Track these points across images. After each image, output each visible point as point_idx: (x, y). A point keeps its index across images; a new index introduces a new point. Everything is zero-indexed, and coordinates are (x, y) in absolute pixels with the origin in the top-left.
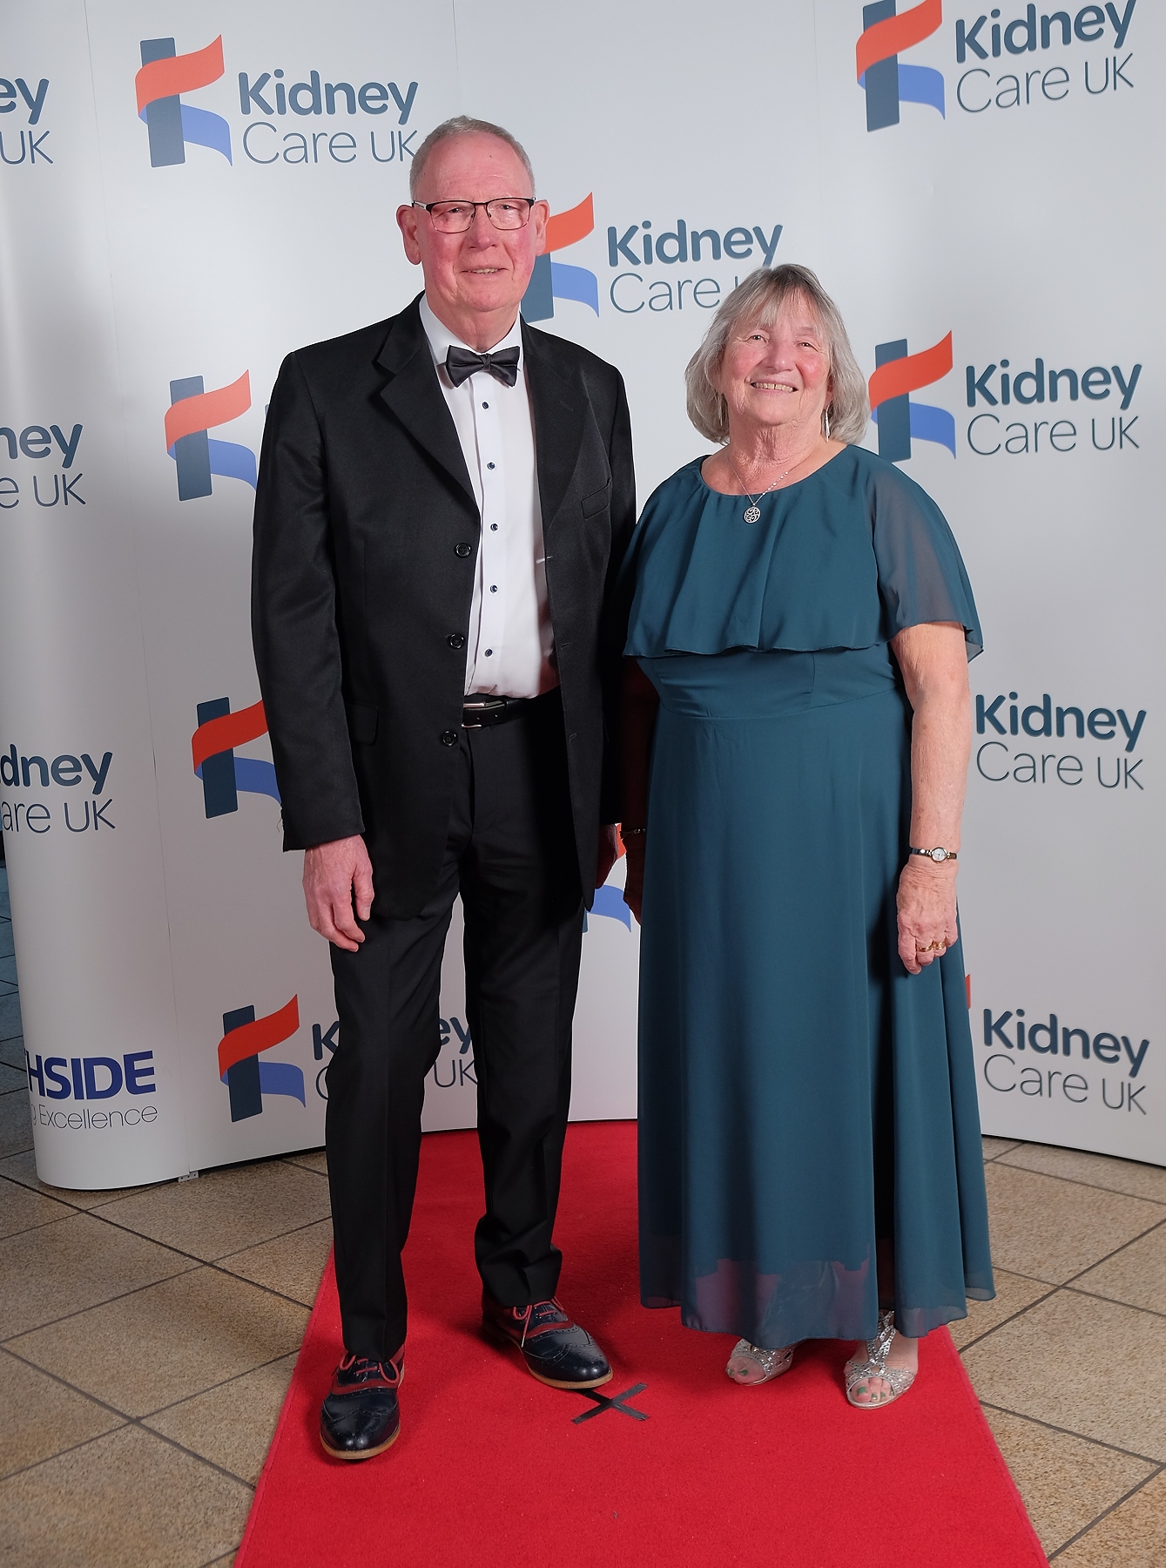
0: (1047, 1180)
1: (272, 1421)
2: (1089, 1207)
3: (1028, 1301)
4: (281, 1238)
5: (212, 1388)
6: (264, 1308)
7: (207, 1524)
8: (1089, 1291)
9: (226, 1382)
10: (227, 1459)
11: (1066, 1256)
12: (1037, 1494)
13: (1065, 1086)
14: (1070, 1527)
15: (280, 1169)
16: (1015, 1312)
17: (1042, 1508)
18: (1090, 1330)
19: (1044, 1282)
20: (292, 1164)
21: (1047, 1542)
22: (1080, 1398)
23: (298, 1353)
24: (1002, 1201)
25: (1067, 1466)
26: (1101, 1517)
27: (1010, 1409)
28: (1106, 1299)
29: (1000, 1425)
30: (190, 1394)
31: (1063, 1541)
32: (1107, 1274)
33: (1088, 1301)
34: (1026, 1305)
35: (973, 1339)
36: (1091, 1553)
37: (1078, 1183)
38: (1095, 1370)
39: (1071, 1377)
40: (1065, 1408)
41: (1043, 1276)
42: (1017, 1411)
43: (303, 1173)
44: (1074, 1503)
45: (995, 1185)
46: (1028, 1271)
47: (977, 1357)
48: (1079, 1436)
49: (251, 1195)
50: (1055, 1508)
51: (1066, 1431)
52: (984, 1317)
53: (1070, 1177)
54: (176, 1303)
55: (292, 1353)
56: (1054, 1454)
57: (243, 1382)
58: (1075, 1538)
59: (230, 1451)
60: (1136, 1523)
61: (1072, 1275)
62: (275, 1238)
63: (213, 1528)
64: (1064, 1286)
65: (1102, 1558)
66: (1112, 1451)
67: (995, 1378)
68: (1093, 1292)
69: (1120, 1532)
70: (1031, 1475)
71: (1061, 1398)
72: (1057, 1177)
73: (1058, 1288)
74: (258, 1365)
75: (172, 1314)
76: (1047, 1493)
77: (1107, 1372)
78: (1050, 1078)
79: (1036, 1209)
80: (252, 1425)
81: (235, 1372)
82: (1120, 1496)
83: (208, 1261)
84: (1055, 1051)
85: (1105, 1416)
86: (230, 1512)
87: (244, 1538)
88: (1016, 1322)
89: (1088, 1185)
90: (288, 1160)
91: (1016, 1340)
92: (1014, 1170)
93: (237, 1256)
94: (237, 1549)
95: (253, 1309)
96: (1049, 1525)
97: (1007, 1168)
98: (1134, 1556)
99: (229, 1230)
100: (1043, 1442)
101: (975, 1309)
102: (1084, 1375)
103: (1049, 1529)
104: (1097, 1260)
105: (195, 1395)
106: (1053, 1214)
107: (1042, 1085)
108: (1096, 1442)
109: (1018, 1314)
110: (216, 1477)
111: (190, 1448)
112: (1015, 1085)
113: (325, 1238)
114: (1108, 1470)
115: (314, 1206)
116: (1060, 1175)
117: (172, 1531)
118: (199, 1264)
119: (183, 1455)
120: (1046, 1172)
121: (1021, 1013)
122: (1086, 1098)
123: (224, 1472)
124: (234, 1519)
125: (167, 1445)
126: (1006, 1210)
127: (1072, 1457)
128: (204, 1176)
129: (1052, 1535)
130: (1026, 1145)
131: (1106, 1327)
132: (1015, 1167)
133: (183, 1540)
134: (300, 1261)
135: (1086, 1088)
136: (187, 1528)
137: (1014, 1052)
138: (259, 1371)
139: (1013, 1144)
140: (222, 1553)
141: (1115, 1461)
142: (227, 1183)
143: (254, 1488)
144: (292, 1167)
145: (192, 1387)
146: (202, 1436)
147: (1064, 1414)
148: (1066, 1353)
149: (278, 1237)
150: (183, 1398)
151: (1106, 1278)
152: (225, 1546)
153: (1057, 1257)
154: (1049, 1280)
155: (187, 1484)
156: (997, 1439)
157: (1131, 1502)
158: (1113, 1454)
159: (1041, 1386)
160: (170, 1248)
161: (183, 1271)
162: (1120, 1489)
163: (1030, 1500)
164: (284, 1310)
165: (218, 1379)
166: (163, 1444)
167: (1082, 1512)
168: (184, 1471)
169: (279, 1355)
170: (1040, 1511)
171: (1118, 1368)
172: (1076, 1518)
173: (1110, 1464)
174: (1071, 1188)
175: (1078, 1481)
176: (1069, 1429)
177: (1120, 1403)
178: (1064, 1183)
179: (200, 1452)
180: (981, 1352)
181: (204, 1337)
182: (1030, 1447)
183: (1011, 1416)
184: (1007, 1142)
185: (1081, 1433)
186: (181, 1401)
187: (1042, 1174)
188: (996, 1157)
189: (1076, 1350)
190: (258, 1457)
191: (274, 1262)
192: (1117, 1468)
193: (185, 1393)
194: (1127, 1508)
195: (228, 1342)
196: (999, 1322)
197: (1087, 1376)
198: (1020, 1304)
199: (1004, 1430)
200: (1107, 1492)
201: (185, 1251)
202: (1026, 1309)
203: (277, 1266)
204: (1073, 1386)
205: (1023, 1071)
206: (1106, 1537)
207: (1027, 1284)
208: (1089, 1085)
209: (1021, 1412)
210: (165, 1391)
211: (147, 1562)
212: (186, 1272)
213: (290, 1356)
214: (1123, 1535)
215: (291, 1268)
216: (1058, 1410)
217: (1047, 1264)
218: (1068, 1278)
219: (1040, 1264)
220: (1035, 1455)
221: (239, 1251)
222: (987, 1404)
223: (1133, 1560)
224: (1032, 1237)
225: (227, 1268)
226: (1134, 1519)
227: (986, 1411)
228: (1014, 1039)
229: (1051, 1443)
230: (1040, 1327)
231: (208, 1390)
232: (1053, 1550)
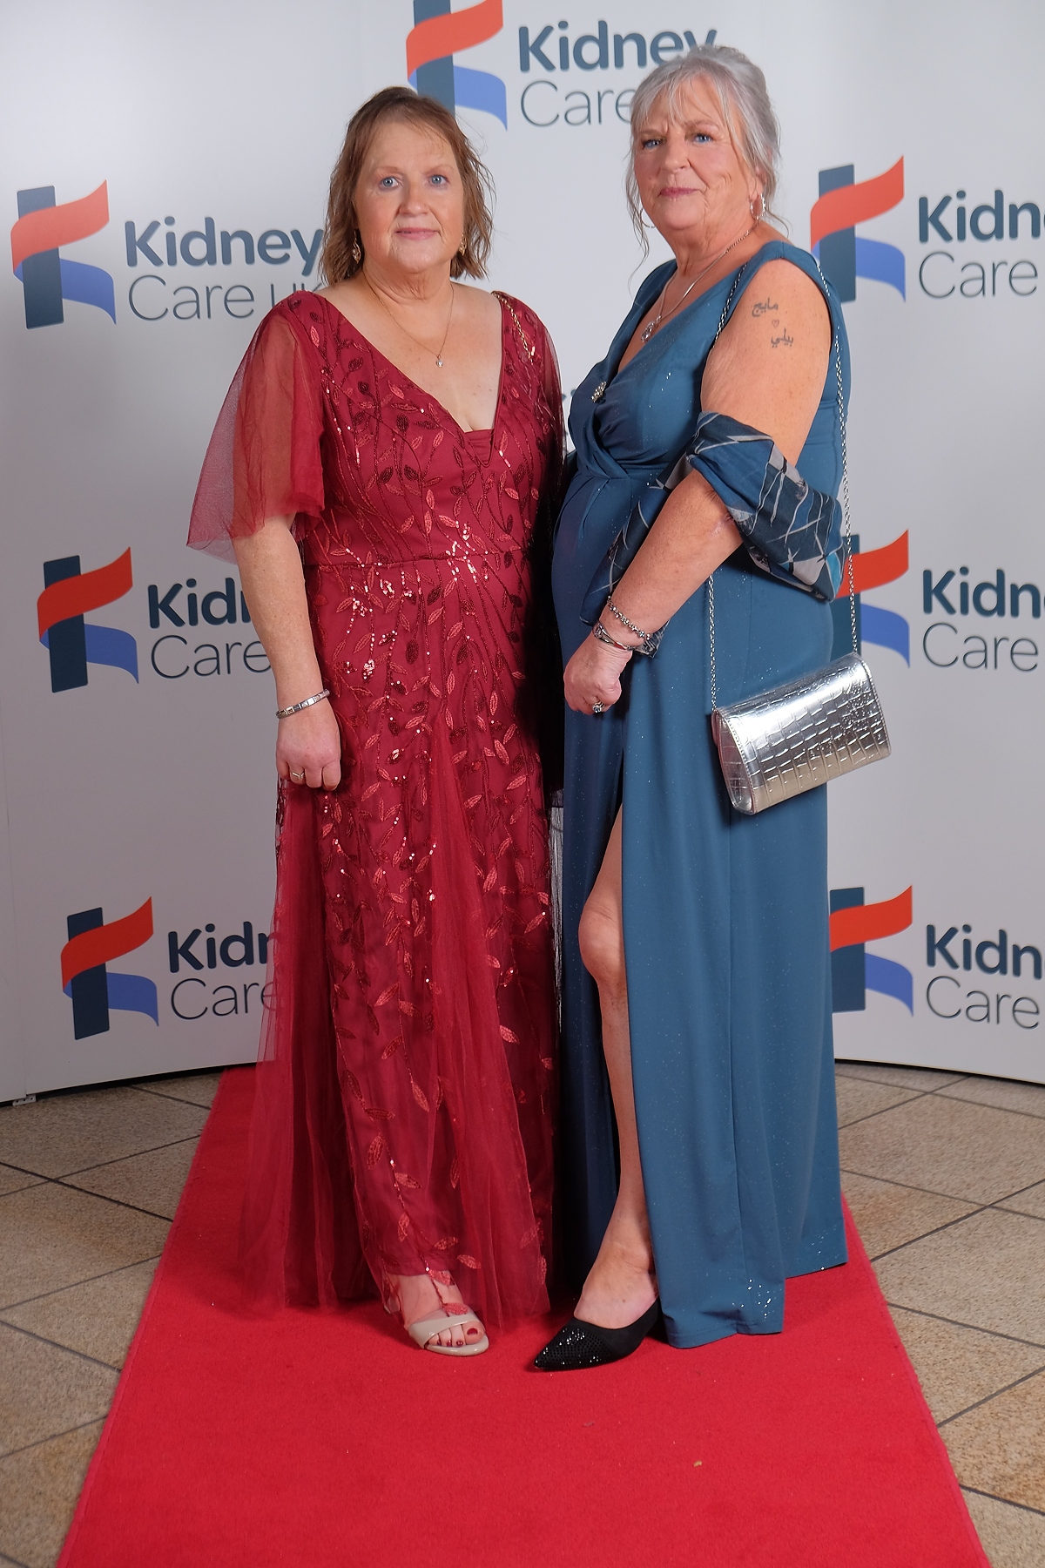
0: (989, 1111)
1: (133, 1315)
2: (1031, 1136)
3: (951, 1218)
4: (134, 1157)
5: (67, 1288)
6: (119, 1219)
7: (71, 1399)
8: (1017, 1210)
9: (81, 1282)
10: (87, 1346)
11: (998, 1179)
12: (933, 1377)
13: (1014, 1011)
14: (962, 1402)
15: (129, 1095)
16: (935, 1228)
17: (937, 1388)
18: (1012, 1243)
19: (971, 1202)
20: (143, 1090)
21: (937, 1413)
22: (991, 1300)
23: (158, 1259)
24: (936, 1130)
25: (968, 1355)
26: (995, 1394)
27: (917, 1309)
28: (1034, 1217)
29: (904, 1322)
30: (43, 1293)
31: (953, 1413)
32: (1039, 1196)
33: (1015, 1218)
34: (948, 1222)
35: (887, 1250)
36: (980, 1422)
37: (1022, 1114)
38: (1011, 1278)
39: (985, 1283)
40: (973, 1308)
41: (971, 1198)
42: (923, 1310)
43: (156, 1099)
44: (970, 1383)
45: (931, 1116)
46: (955, 1192)
47: (888, 1266)
48: (983, 1331)
49: (98, 1119)
50: (950, 1387)
51: (972, 1327)
52: (901, 1232)
53: (1015, 1108)
54: (20, 1215)
55: (151, 1259)
56: (956, 1345)
57: (99, 1283)
58: (965, 1411)
59: (90, 1339)
60: (1029, 1399)
61: (1002, 1196)
62: (127, 1158)
63: (77, 1402)
64: (991, 1206)
65: (990, 1426)
66: (1017, 1342)
67: (905, 1284)
68: (1022, 1211)
69: (1012, 1406)
70: (929, 1362)
71: (972, 1301)
72: (1000, 1109)
73: (986, 1207)
74: (115, 1269)
75: (17, 1224)
76: (943, 1376)
77: (1024, 1278)
78: (999, 1002)
79: (973, 1137)
80: (112, 1319)
81: (91, 1274)
82: (1018, 1378)
83: (53, 1178)
84: (1004, 971)
85: (1015, 1314)
86: (95, 1388)
87: (112, 1409)
88: (935, 1236)
89: (1034, 1116)
90: (138, 1086)
91: (932, 1252)
92: (955, 1102)
93: (86, 1173)
94: (105, 1417)
95: (107, 1220)
96: (941, 1401)
97: (946, 1100)
98: (1023, 1425)
99: (75, 1150)
100: (946, 1336)
101: (893, 1225)
102: (999, 1281)
103: (941, 1404)
104: (1031, 1183)
105: (49, 1294)
106: (991, 1142)
107: (990, 1010)
108: (1002, 1335)
109: (937, 1230)
110: (76, 1361)
111: (47, 1338)
112: (959, 1011)
113: (183, 1158)
114: (1009, 1358)
115: (169, 1129)
116: (1004, 1106)
117: (34, 1403)
118: (43, 1180)
119: (41, 1344)
120: (989, 1103)
121: (967, 928)
122: (1037, 1024)
123: (85, 1357)
124: (98, 1395)
125: (23, 1335)
126: (940, 1137)
127: (975, 1347)
128: (42, 1101)
129: (942, 1408)
130: (971, 1079)
131: (1030, 1241)
132: (956, 1099)
133: (46, 1411)
134: (157, 1178)
135: (1037, 1012)
136: (49, 1401)
137: (960, 973)
138: (117, 1273)
139: (956, 1078)
140: (88, 1420)
141: (1018, 1351)
142: (68, 1106)
143: (119, 1371)
144: (142, 1093)
145: (45, 1287)
146: (59, 1328)
147: (972, 1313)
148: (983, 1262)
149: (131, 1156)
150: (36, 1296)
151: (1038, 1199)
152: (90, 1415)
153: (989, 1180)
154: (976, 1200)
155: (46, 1366)
156: (900, 1333)
157: (1029, 1383)
158: (1017, 1345)
159: (952, 1290)
160: (9, 1166)
161: (25, 1186)
162: (1019, 1373)
163: (926, 1381)
164: (140, 1221)
165: (74, 1279)
166: (17, 1334)
167: (976, 1391)
168: (43, 1356)
169: (137, 1260)
170: (934, 1390)
171: (1036, 1275)
172: (970, 1395)
173: (1012, 1353)
174: (1013, 1119)
175: (977, 1366)
176: (976, 1325)
177: (1032, 1304)
178: (1007, 1114)
179: (58, 1340)
180: (894, 1261)
181: (54, 1244)
182: (933, 1339)
183: (917, 1315)
184: (950, 1076)
185: (987, 1328)
186: (34, 1299)
187: (984, 1105)
188: (936, 1090)
189: (995, 1260)
190: (120, 1345)
191: (128, 1179)
192: (1019, 1356)
193: (37, 1292)
194: (1023, 1387)
195: (81, 1249)
196: (917, 1236)
197: (1002, 1282)
198: (942, 1221)
199: (908, 1326)
200: (1005, 1375)
201: (26, 1168)
202: (947, 1226)
203: (131, 1183)
204: (985, 1291)
205: (969, 995)
206: (998, 1409)
207: (952, 1203)
208: (1040, 1011)
209: (927, 1311)
210: (16, 1290)
211: (10, 1427)
212: (30, 1187)
213: (150, 1261)
214: (1015, 1409)
215: (147, 1185)
216: (966, 1310)
217: (976, 1186)
218: (997, 1199)
219: (969, 1186)
220: (936, 1346)
221: (88, 1169)
222: (893, 1305)
223: (1022, 1428)
224: (963, 1163)
225: (74, 1183)
226: (1028, 1396)
227: (892, 1311)
228: (959, 959)
229: (955, 1336)
230: (959, 1240)
231: (62, 1289)
232: (942, 1420)
